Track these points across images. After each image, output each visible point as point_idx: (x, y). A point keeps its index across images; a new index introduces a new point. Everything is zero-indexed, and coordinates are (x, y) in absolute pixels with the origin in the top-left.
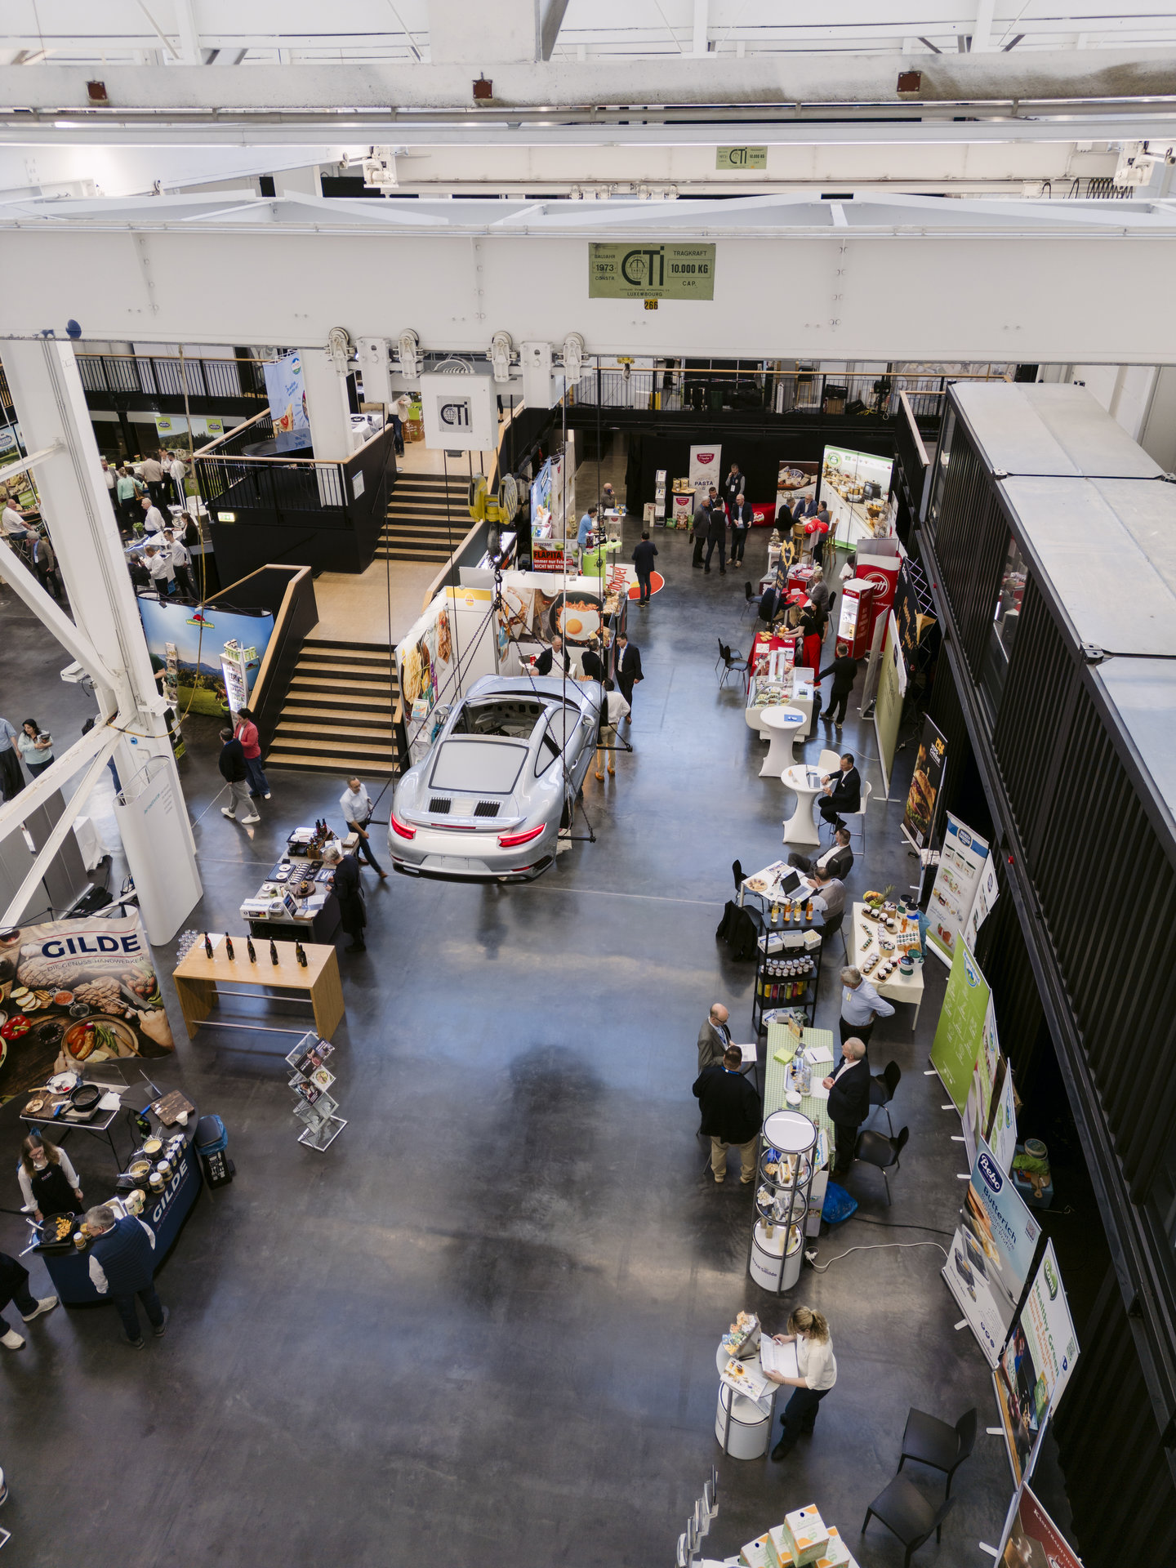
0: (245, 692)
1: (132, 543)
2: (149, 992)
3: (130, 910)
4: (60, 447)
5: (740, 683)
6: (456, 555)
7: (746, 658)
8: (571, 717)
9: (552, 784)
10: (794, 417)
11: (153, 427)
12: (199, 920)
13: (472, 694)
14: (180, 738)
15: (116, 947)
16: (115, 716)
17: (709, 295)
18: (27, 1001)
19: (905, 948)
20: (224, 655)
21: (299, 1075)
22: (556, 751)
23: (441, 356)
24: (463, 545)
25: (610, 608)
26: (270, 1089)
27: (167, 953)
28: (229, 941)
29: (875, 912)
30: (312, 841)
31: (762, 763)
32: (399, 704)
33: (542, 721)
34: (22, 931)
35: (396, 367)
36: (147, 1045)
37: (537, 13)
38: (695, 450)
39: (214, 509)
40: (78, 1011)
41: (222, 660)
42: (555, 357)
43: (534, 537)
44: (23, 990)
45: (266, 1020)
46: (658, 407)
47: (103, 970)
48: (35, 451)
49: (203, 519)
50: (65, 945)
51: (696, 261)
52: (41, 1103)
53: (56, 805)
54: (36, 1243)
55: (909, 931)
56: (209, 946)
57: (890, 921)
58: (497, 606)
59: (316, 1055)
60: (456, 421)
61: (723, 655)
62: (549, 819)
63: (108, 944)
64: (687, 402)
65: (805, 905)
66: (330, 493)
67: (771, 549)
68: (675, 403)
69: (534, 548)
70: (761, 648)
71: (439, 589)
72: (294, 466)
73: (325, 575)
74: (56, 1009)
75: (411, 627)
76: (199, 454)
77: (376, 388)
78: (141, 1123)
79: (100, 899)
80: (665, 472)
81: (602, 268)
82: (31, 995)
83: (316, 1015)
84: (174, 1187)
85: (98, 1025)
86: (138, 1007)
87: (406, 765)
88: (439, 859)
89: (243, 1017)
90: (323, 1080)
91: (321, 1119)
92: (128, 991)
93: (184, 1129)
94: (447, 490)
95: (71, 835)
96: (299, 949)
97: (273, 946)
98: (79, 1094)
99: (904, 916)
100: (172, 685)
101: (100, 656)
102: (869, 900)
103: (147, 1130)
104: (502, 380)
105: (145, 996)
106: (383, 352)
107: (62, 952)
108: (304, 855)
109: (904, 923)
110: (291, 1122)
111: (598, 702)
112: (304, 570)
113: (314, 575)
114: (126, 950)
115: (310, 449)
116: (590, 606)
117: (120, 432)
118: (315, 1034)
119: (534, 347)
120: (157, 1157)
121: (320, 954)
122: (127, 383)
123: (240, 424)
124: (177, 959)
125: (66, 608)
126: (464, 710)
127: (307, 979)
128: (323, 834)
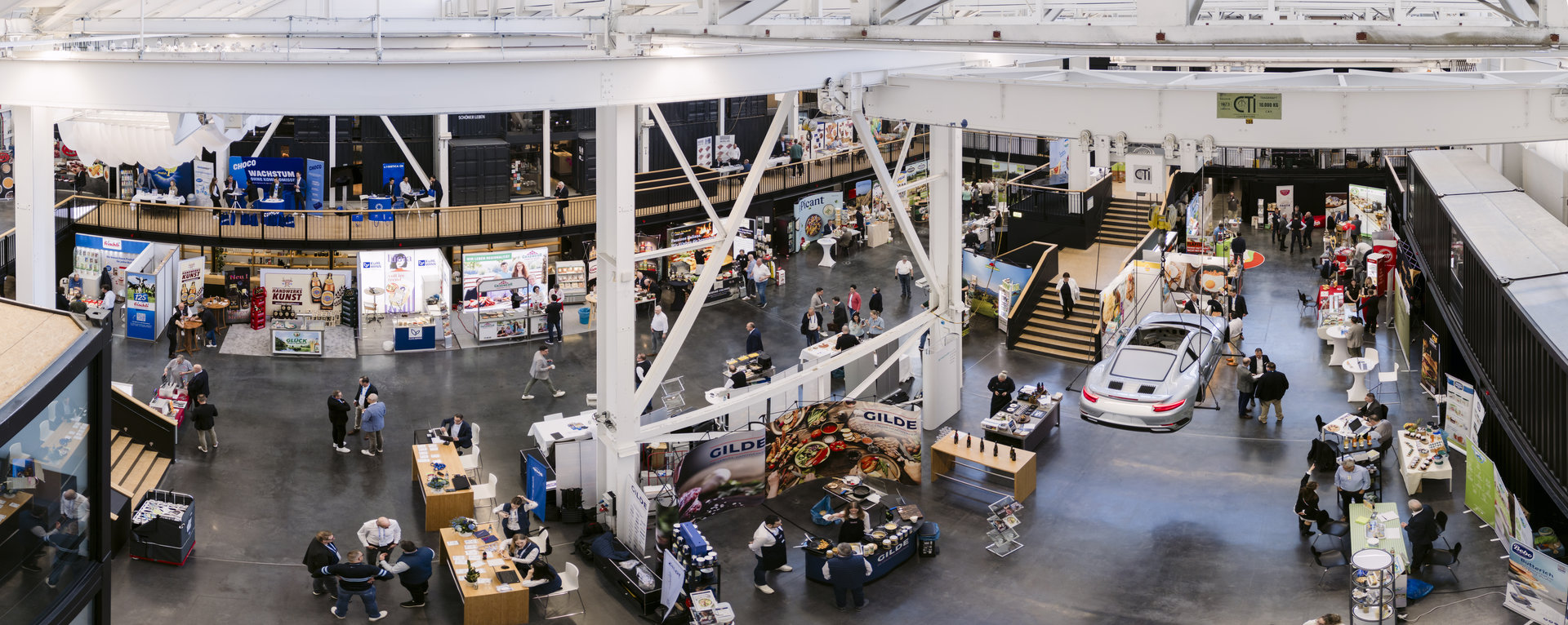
0: (1009, 307)
1: (967, 222)
2: (915, 452)
3: (917, 408)
4: (945, 174)
5: (1313, 314)
6: (1141, 244)
7: (1315, 300)
8: (1205, 338)
9: (1192, 375)
10: (1331, 171)
11: (990, 167)
12: (954, 422)
13: (1143, 323)
14: (968, 326)
15: (903, 424)
16: (937, 308)
17: (1279, 117)
18: (848, 436)
19: (1435, 451)
20: (1001, 286)
21: (995, 516)
22: (1194, 357)
23: (1137, 145)
24: (1146, 237)
25: (1232, 273)
26: (976, 519)
27: (931, 435)
28: (969, 437)
29: (1413, 434)
30: (1033, 393)
31: (1330, 358)
32: (1099, 324)
33: (1186, 340)
34: (858, 402)
35: (1113, 150)
36: (905, 477)
37: (1188, 6)
38: (1279, 189)
39: (1012, 210)
40: (872, 449)
41: (1000, 288)
42: (1198, 147)
43: (1187, 234)
44: (848, 430)
45: (982, 483)
46: (1258, 166)
47: (893, 434)
48: (933, 175)
49: (1006, 214)
50: (876, 415)
51: (1272, 102)
52: (837, 485)
53: (894, 346)
54: (806, 545)
55: (1436, 441)
56: (956, 438)
57: (1423, 437)
58: (1162, 274)
59: (1010, 508)
60: (1143, 178)
61: (1301, 299)
62: (1188, 397)
63: (899, 422)
64: (1273, 164)
65: (1365, 436)
66: (1074, 207)
67: (1325, 240)
68: (1267, 165)
69: (1188, 240)
70: (1324, 294)
71: (1130, 261)
72: (1057, 192)
73: (1066, 249)
74: (861, 445)
75: (1111, 281)
76: (1010, 182)
77: (1103, 158)
78: (888, 514)
79: (902, 398)
80: (1263, 200)
81: (1224, 104)
82: (851, 434)
83: (1015, 487)
84: (897, 549)
85: (881, 459)
86: (906, 458)
87: (1099, 358)
88: (1111, 415)
89: (967, 478)
90: (1012, 522)
91: (1005, 541)
92: (903, 448)
93: (912, 524)
94: (1137, 208)
95: (897, 362)
96: (1012, 451)
97: (996, 447)
98: (861, 491)
99: (1431, 433)
100: (970, 297)
101: (937, 277)
102: (1407, 428)
103: (891, 518)
104: (1169, 158)
105: (912, 453)
106: (1107, 143)
107: (874, 418)
108: (1027, 401)
109: (1432, 437)
110: (984, 538)
111: (1223, 329)
112: (1054, 246)
113: (1060, 248)
114: (908, 427)
115: (1067, 184)
116: (1220, 273)
117: (974, 168)
118: (1011, 497)
119: (1187, 142)
120: (894, 532)
121: (1025, 456)
122: (983, 145)
123: (1034, 169)
124: (936, 439)
125: (927, 249)
126: (1137, 331)
127: (1015, 468)
128: (1041, 391)
